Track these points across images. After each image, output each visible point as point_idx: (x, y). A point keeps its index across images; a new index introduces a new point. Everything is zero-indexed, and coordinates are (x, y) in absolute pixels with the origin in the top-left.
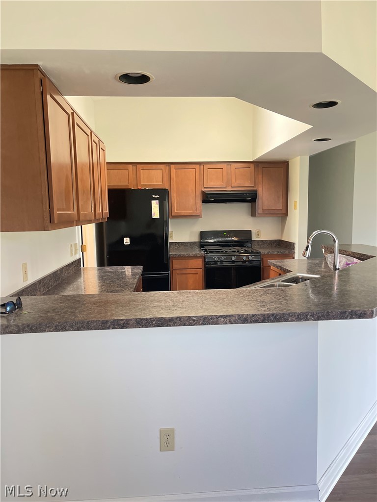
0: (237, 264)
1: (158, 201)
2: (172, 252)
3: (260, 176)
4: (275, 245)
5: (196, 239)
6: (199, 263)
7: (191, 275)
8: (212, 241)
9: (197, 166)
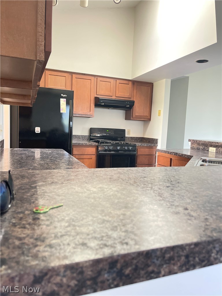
0: (120, 152)
1: (66, 99)
2: (74, 141)
3: (135, 91)
4: (139, 141)
5: (86, 133)
6: (93, 150)
7: (87, 160)
8: (98, 135)
9: (92, 78)
